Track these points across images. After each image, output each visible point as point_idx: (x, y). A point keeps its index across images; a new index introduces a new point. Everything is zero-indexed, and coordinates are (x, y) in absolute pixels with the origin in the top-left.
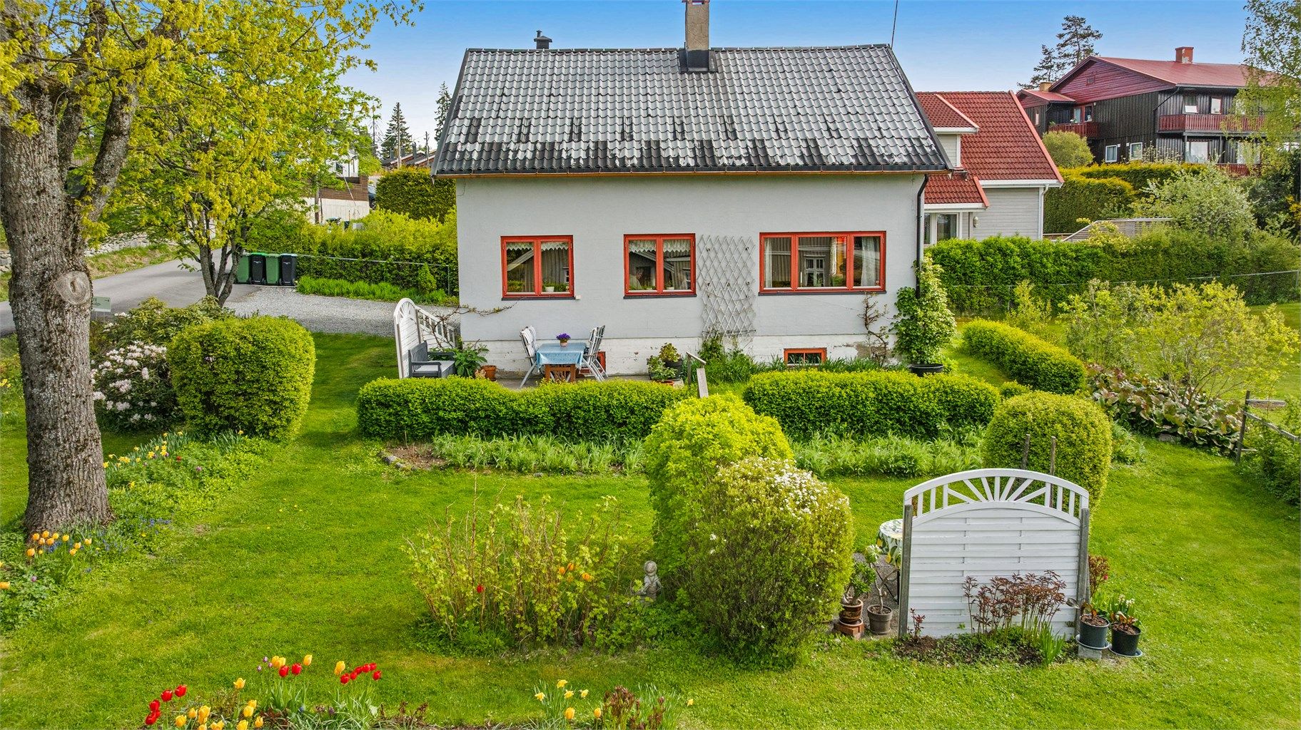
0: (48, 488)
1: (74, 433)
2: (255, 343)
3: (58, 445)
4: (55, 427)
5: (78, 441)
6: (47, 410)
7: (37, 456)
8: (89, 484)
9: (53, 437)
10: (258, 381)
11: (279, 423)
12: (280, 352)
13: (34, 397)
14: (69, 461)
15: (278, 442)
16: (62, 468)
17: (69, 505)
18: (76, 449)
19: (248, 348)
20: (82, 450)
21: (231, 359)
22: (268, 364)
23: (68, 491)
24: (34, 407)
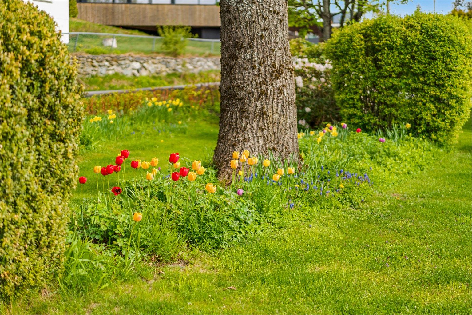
0: (241, 118)
1: (270, 55)
2: (424, 30)
3: (253, 67)
4: (251, 46)
5: (274, 66)
6: (244, 24)
7: (231, 81)
8: (282, 119)
9: (248, 57)
10: (424, 74)
11: (442, 124)
12: (451, 42)
13: (232, 9)
14: (263, 88)
15: (441, 146)
16: (256, 96)
17: (261, 140)
18: (271, 75)
19: (415, 36)
20: (277, 77)
21: (397, 49)
22: (438, 55)
23: (261, 123)
24: (230, 22)
